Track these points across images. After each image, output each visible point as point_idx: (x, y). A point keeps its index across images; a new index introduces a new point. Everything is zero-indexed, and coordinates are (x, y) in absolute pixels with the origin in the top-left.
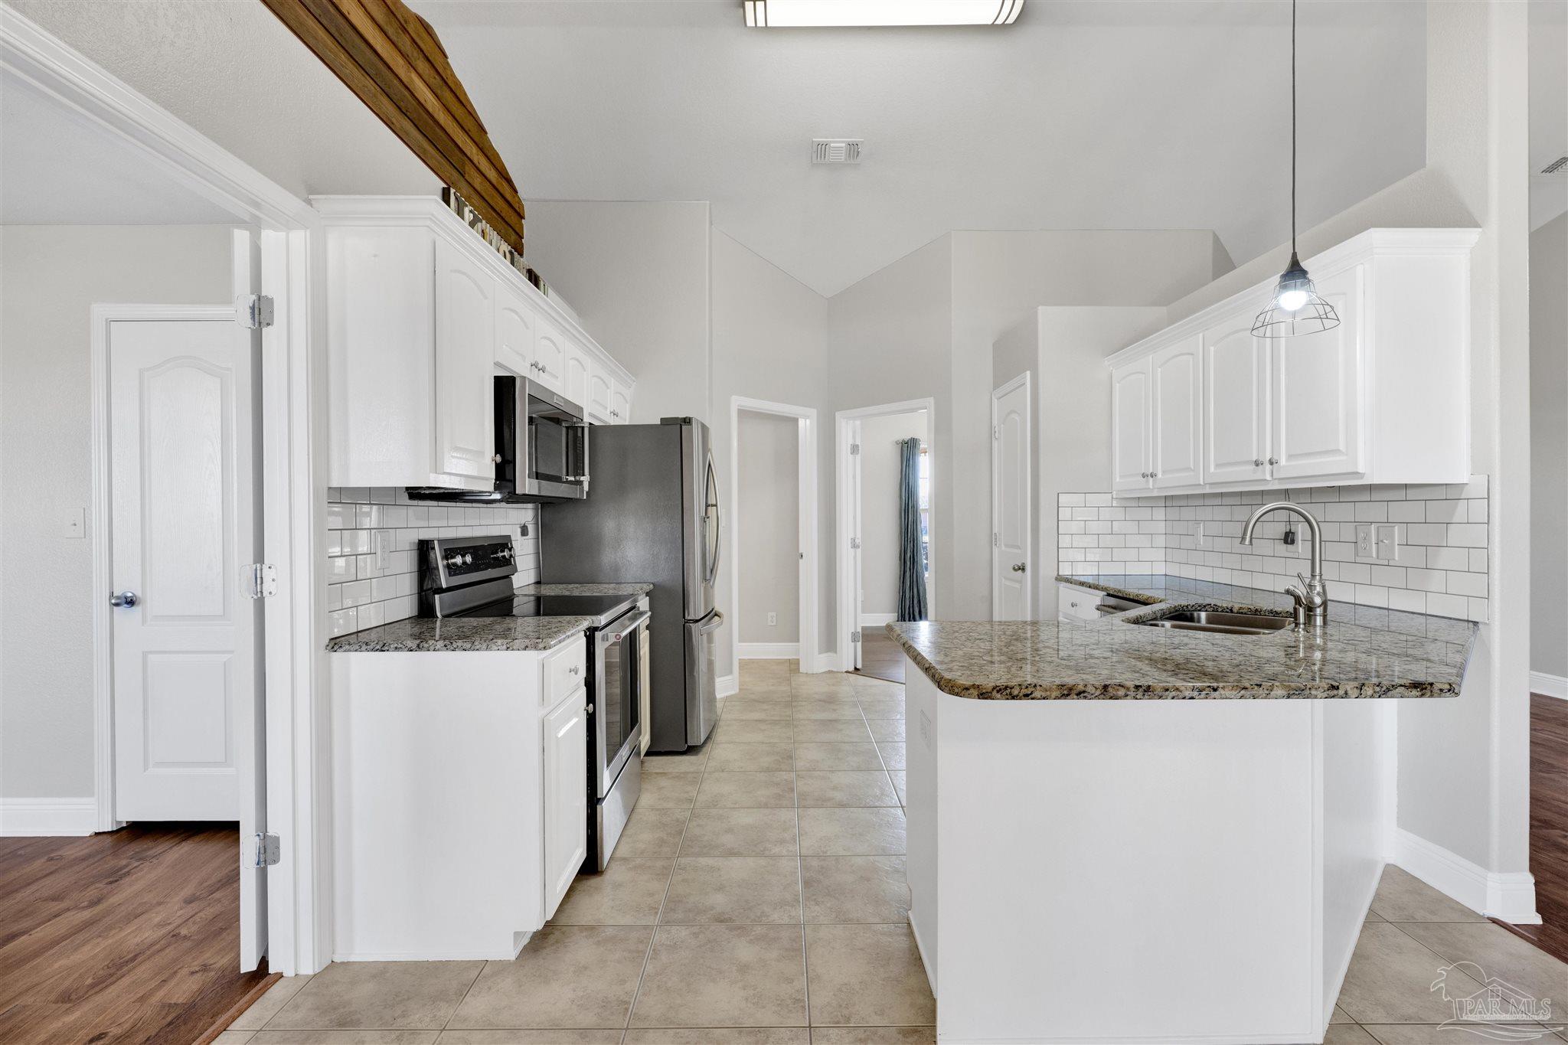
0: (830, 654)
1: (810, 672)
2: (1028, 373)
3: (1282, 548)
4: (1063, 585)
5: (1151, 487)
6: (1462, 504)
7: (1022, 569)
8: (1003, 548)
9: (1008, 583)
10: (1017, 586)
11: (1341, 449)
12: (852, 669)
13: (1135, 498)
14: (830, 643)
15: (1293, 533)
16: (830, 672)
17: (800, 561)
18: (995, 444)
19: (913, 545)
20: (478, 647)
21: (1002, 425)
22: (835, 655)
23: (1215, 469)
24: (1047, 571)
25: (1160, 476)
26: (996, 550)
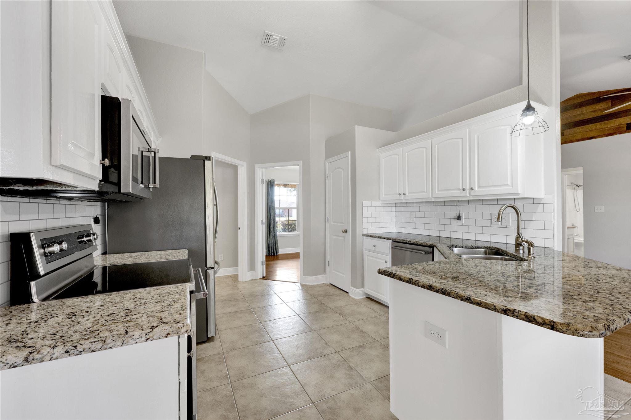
0: (251, 272)
1: (244, 281)
2: (350, 152)
3: (455, 222)
4: (365, 237)
5: (402, 199)
6: (541, 206)
7: (346, 231)
8: (332, 223)
9: (334, 237)
10: (343, 239)
11: (509, 184)
12: (261, 277)
13: (394, 203)
14: (252, 267)
15: (461, 216)
16: (252, 280)
17: (239, 231)
18: (327, 181)
19: (273, 222)
20: (110, 345)
21: (331, 174)
22: (255, 272)
23: (438, 192)
24: (359, 233)
25: (407, 194)
26: (328, 225)
